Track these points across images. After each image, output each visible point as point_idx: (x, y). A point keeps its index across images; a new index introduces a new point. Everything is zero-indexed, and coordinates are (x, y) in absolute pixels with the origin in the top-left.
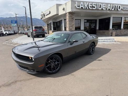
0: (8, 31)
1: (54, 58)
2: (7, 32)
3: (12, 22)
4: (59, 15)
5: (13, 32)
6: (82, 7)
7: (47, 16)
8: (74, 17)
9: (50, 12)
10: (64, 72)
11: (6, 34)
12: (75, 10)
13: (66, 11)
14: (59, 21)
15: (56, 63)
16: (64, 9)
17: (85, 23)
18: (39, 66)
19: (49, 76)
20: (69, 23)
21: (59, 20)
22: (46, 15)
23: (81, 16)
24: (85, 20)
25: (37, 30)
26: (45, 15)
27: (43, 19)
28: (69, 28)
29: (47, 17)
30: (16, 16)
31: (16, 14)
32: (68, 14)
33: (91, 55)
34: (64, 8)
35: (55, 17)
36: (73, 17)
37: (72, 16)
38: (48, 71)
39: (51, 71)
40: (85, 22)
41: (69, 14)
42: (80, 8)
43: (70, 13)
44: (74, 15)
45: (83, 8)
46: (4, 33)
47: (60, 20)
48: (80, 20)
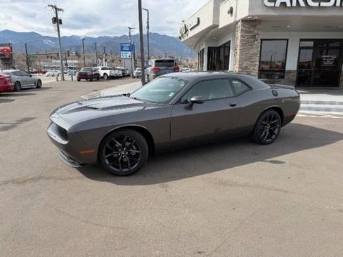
0: (109, 69)
1: (126, 137)
2: (108, 72)
3: (122, 47)
4: (220, 27)
5: (121, 72)
6: (285, 3)
7: (192, 31)
8: (259, 32)
9: (199, 19)
10: (151, 176)
11: (106, 77)
12: (259, 12)
13: (236, 15)
14: (225, 44)
15: (134, 152)
16: (231, 11)
17: (302, 51)
18: (82, 152)
19: (113, 178)
20: (240, 50)
21: (223, 43)
22: (191, 29)
23: (288, 30)
24: (301, 40)
25: (161, 68)
26: (189, 28)
27: (182, 40)
28: (240, 65)
29: (191, 34)
30: (130, 33)
31: (130, 29)
32: (240, 24)
33: (263, 144)
34: (232, 9)
35: (210, 33)
36: (256, 31)
37: (251, 30)
38: (111, 167)
39: (118, 168)
40: (301, 48)
41: (242, 26)
42: (278, 4)
43: (245, 21)
44: (260, 27)
45: (289, 4)
46: (102, 73)
47: (226, 42)
48: (288, 40)
